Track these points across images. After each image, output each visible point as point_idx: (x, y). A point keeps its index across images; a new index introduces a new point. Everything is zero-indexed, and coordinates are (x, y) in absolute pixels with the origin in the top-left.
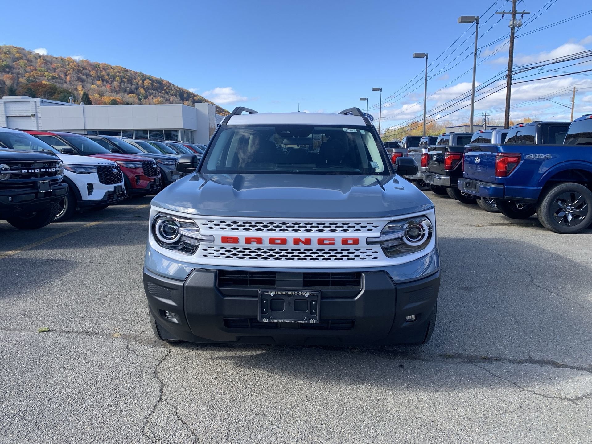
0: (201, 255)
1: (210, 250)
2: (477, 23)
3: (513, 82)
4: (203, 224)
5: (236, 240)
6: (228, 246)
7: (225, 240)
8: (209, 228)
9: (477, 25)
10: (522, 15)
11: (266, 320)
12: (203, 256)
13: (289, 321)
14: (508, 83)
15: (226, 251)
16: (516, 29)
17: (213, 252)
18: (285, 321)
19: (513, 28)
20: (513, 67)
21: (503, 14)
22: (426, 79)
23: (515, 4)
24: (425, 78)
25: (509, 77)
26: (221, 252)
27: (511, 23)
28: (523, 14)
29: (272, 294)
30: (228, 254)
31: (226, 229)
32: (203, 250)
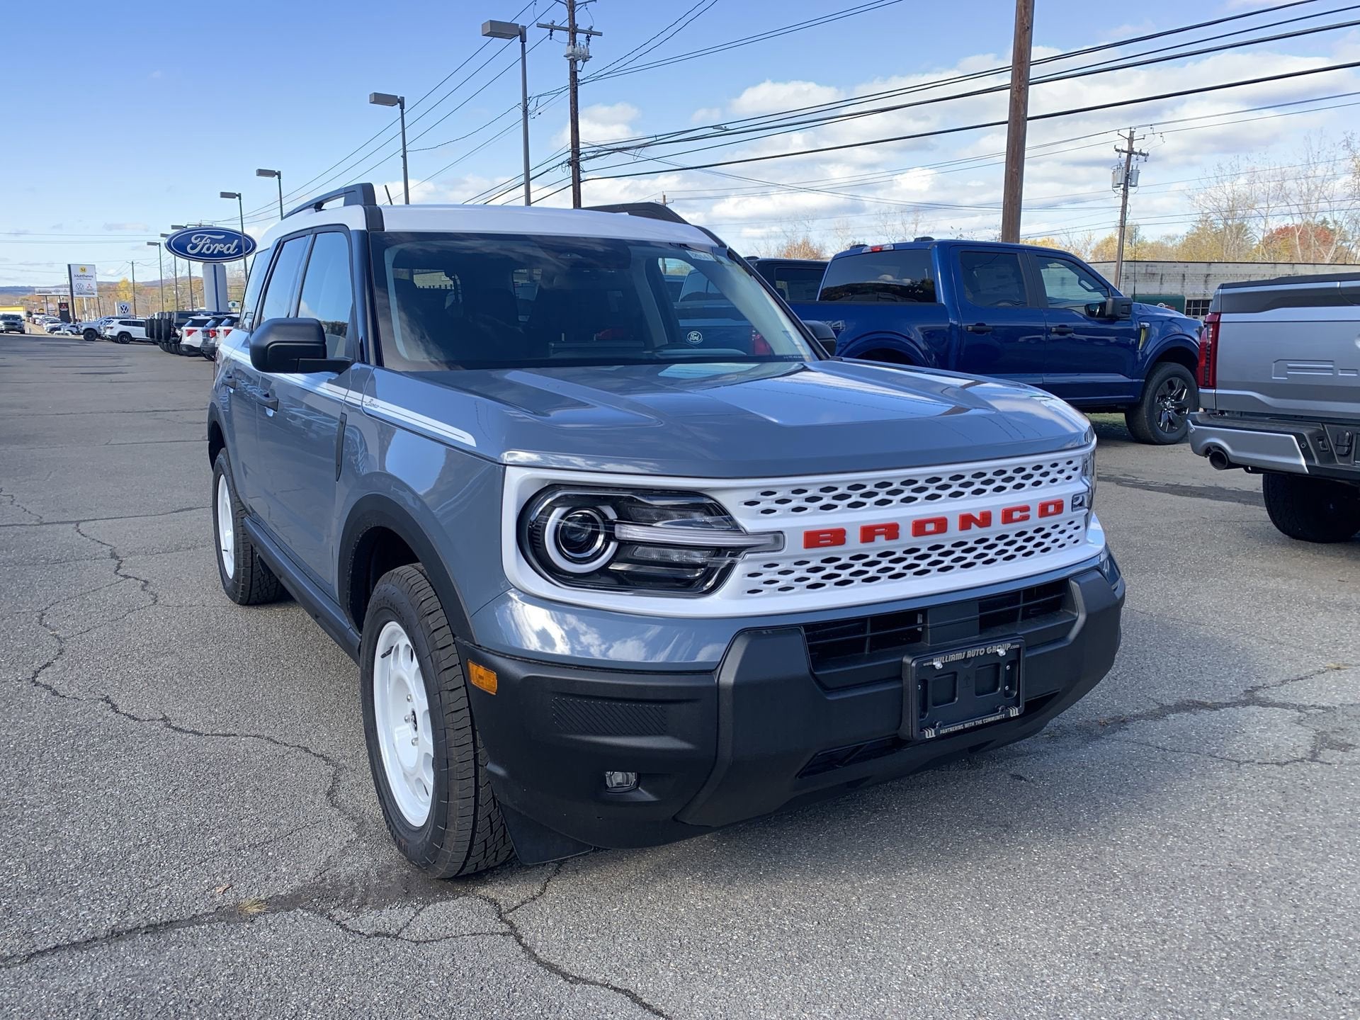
0: (743, 592)
1: (769, 574)
2: (523, 41)
3: (583, 176)
4: (749, 503)
5: (838, 537)
6: (815, 556)
7: (813, 539)
8: (763, 512)
9: (523, 47)
10: (588, 37)
11: (930, 734)
12: (749, 592)
13: (973, 724)
14: (573, 177)
15: (809, 570)
16: (580, 63)
17: (777, 577)
18: (966, 726)
19: (573, 62)
20: (581, 145)
21: (552, 29)
22: (404, 157)
23: (573, 11)
24: (401, 153)
25: (575, 163)
26: (797, 575)
27: (569, 50)
28: (590, 33)
29: (938, 665)
30: (815, 578)
31: (806, 509)
32: (749, 575)
